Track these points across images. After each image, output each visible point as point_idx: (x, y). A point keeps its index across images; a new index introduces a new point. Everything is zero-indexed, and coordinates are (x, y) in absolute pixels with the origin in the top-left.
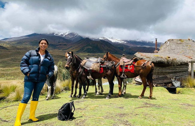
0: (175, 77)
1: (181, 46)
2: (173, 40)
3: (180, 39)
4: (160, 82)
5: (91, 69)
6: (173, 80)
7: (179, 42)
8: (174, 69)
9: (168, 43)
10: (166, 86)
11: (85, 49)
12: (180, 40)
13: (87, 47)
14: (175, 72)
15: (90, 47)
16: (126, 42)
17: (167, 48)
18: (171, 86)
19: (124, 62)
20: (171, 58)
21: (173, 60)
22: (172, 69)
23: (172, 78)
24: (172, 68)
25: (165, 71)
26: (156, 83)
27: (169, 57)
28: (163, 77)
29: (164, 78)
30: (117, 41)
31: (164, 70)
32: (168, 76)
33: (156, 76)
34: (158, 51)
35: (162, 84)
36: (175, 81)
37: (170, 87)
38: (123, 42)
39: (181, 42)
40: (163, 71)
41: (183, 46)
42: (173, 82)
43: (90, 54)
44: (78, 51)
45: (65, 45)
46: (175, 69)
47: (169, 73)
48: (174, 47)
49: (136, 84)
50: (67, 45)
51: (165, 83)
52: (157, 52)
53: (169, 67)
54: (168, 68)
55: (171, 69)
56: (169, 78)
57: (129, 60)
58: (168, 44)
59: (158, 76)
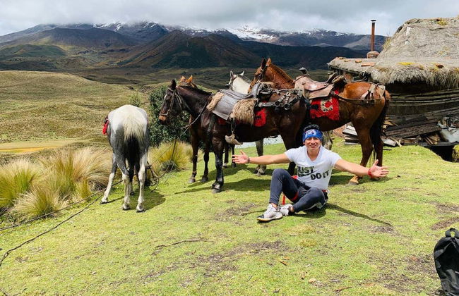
0: (446, 118)
1: (440, 36)
2: (418, 21)
3: (436, 18)
4: (409, 132)
5: (232, 116)
6: (442, 126)
7: (436, 26)
8: (444, 96)
9: (409, 29)
10: (424, 141)
11: (175, 59)
12: (438, 20)
13: (179, 54)
14: (447, 106)
15: (187, 54)
16: (272, 37)
17: (406, 42)
18: (438, 142)
19: (308, 90)
20: (447, 69)
21: (451, 73)
22: (439, 97)
23: (441, 120)
24: (440, 95)
25: (420, 105)
26: (400, 137)
27: (440, 67)
28: (414, 121)
29: (420, 123)
30: (250, 36)
31: (419, 101)
32: (429, 116)
33: (398, 118)
34: (377, 53)
35: (415, 137)
36: (450, 129)
37: (436, 143)
38: (265, 36)
39: (442, 27)
40: (415, 105)
41: (447, 36)
42: (444, 132)
43: (187, 71)
44: (156, 66)
45: (123, 50)
46: (446, 98)
47: (430, 108)
48: (422, 38)
49: (347, 141)
50: (128, 51)
51: (422, 136)
52: (376, 56)
53: (431, 93)
54: (428, 96)
55: (435, 97)
56: (433, 121)
57: (321, 85)
58: (407, 33)
59: (401, 117)
